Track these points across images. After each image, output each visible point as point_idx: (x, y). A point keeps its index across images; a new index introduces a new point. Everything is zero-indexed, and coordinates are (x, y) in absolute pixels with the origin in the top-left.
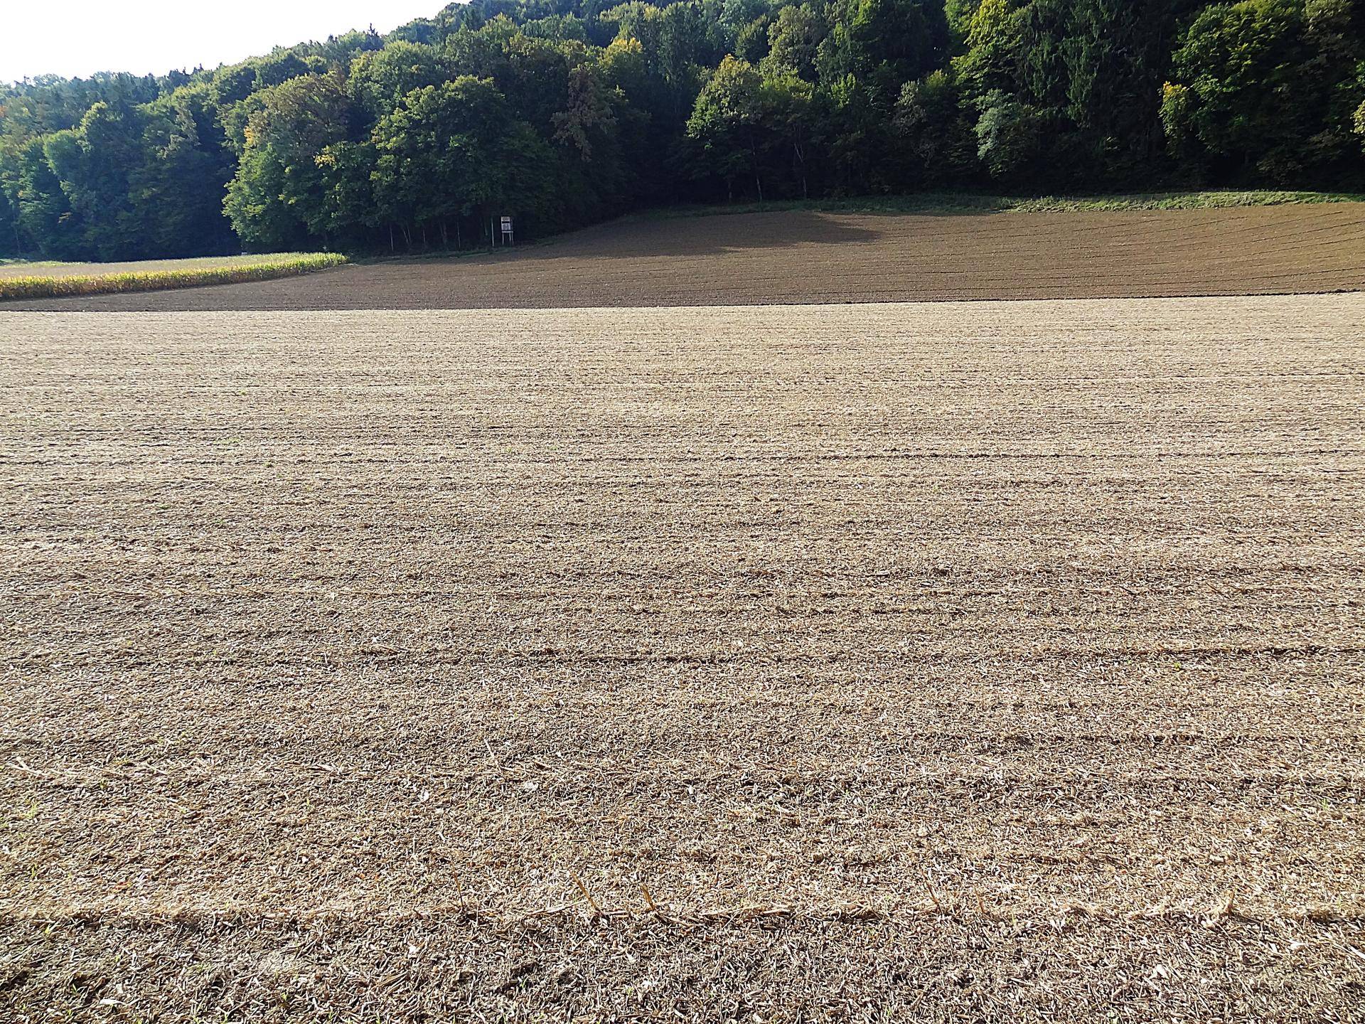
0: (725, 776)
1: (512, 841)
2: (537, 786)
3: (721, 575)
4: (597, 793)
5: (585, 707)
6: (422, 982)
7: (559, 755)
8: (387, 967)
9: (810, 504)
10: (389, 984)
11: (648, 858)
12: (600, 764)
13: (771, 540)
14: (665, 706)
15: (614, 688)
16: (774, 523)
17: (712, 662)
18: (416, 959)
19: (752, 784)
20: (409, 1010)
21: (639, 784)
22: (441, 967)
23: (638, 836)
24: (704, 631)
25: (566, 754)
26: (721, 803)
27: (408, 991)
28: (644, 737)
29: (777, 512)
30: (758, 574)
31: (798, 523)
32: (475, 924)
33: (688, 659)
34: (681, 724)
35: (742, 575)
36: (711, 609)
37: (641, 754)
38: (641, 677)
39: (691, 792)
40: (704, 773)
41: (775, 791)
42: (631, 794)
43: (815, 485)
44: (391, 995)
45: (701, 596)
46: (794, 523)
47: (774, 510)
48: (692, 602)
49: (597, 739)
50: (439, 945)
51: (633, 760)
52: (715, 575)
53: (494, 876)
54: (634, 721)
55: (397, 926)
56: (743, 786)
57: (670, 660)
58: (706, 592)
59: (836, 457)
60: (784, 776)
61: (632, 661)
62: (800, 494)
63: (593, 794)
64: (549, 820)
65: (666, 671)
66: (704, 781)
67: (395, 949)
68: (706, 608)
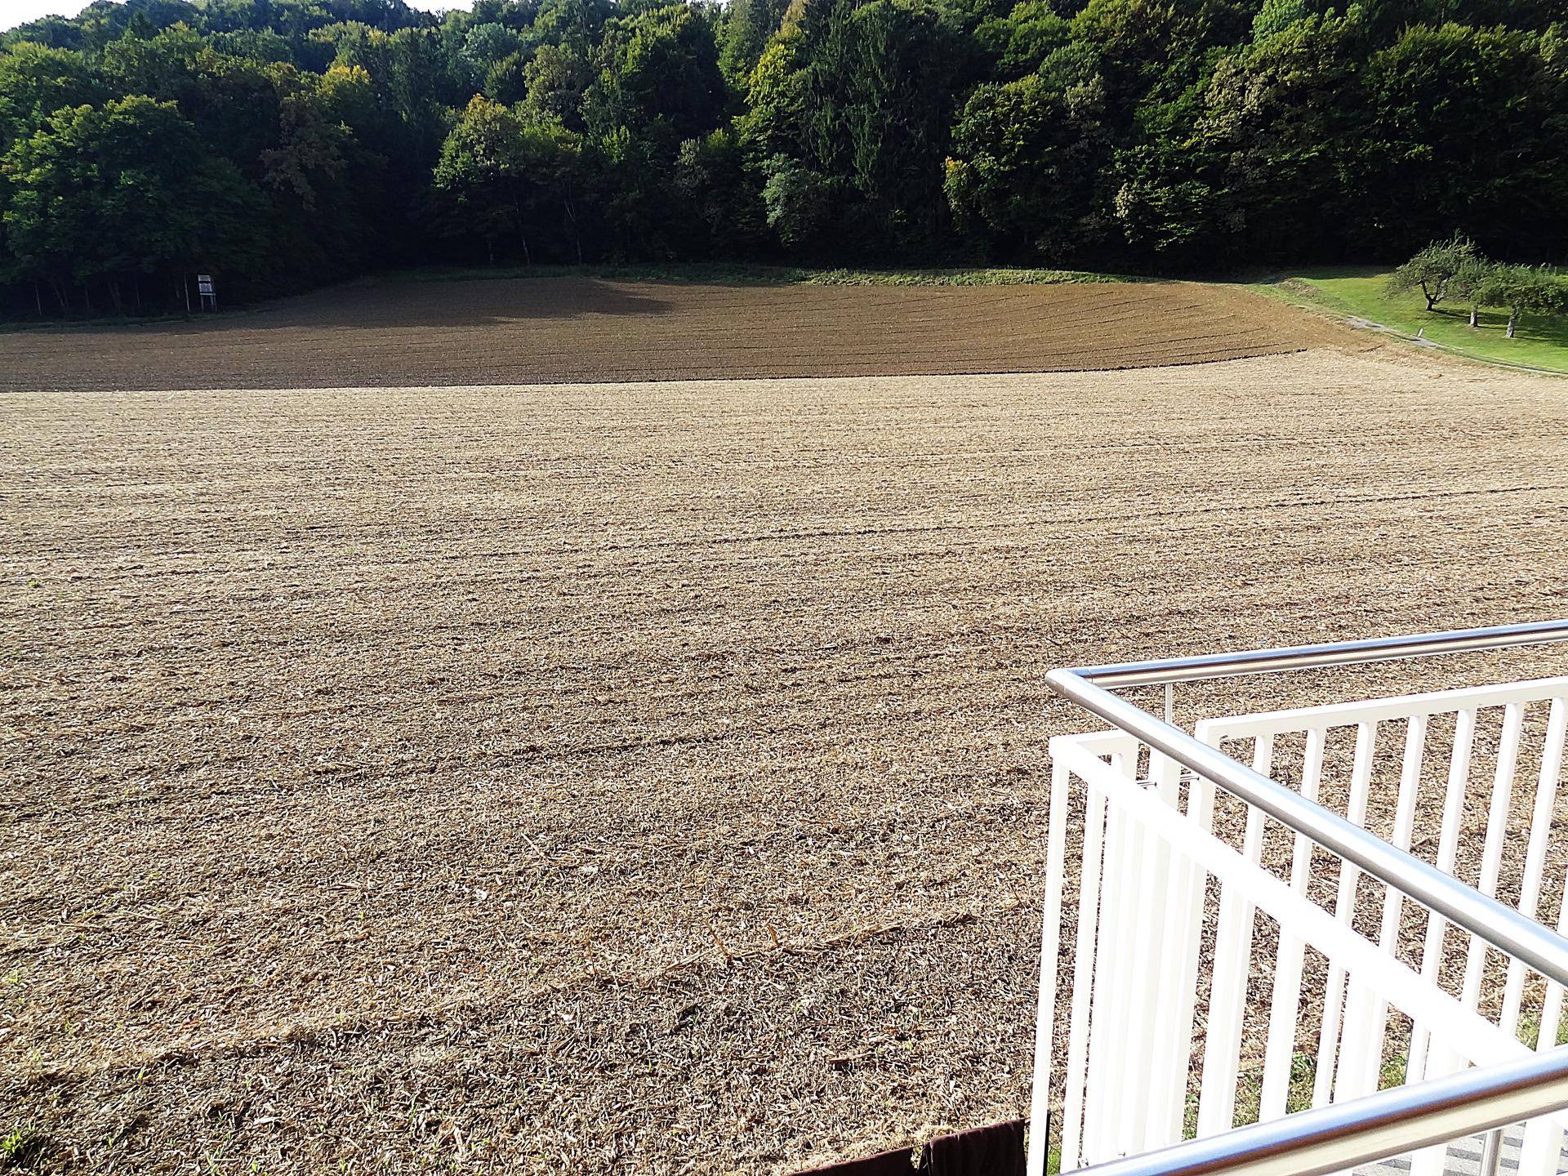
0: (778, 835)
1: (605, 916)
2: (597, 868)
3: (671, 660)
4: (660, 867)
5: (603, 794)
6: (594, 1040)
7: (603, 839)
8: (548, 1036)
9: (726, 588)
10: (561, 1048)
11: (747, 909)
12: (649, 842)
13: (704, 624)
14: (684, 783)
15: (622, 775)
16: (696, 607)
17: (707, 740)
18: (575, 1024)
19: (805, 838)
20: (595, 1064)
21: (698, 853)
22: (605, 1026)
23: (725, 894)
24: (683, 714)
25: (608, 838)
26: (785, 857)
27: (584, 1050)
28: (680, 812)
29: (696, 597)
30: (709, 657)
31: (723, 606)
32: (616, 987)
33: (682, 740)
34: (711, 796)
35: (693, 659)
36: (679, 693)
37: (684, 828)
38: (643, 762)
39: (752, 852)
40: (755, 835)
41: (828, 841)
42: (695, 862)
43: (720, 569)
44: (568, 1056)
45: (660, 682)
46: (719, 606)
47: (692, 594)
48: (654, 689)
49: (634, 821)
50: (591, 1009)
51: (680, 834)
52: (666, 661)
53: (604, 948)
54: (662, 800)
55: (537, 1002)
56: (798, 840)
57: (664, 743)
58: (664, 678)
59: (726, 541)
60: (831, 828)
61: (626, 748)
62: (709, 579)
63: (656, 868)
64: (629, 895)
65: (665, 753)
66: (759, 841)
67: (547, 1021)
68: (673, 693)
